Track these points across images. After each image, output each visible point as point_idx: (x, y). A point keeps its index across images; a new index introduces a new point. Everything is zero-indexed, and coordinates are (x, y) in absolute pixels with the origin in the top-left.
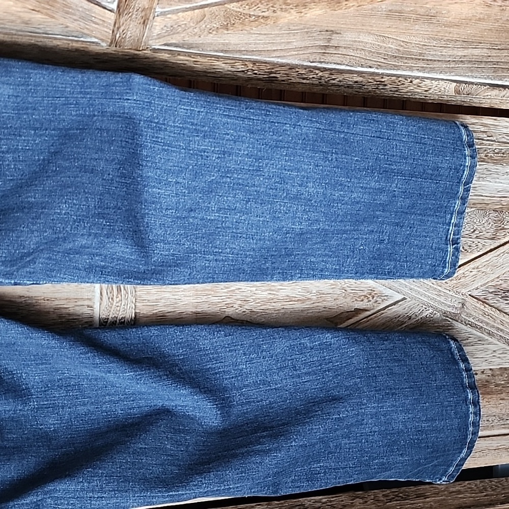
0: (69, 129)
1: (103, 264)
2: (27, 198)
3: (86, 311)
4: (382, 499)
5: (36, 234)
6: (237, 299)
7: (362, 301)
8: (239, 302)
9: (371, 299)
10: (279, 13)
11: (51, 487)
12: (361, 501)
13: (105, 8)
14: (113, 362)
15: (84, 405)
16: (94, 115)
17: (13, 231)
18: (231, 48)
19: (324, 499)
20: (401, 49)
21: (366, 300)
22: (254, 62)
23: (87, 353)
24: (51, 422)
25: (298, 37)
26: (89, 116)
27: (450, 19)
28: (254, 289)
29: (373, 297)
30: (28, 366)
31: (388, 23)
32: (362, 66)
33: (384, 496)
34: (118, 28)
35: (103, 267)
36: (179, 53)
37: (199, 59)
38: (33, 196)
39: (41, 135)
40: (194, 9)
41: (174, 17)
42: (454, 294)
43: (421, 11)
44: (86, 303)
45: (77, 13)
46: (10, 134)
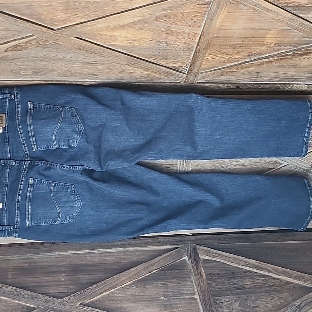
0: (173, 112)
1: (182, 153)
2: (161, 134)
3: (175, 168)
4: (279, 235)
5: (165, 145)
6: (225, 165)
7: (272, 165)
8: (226, 166)
9: (275, 164)
10: (240, 70)
11: (169, 221)
12: (271, 236)
13: (183, 73)
14: (186, 184)
15: (176, 198)
16: (180, 107)
17: (158, 144)
18: (223, 80)
19: (257, 234)
20: (284, 76)
21: (273, 165)
22: (231, 84)
23: (178, 181)
24: (166, 203)
25: (246, 75)
26: (178, 107)
27: (302, 66)
28: (231, 161)
29: (276, 164)
30: (159, 185)
31: (278, 69)
32: (270, 82)
33: (280, 235)
34: (187, 78)
35: (183, 154)
36: (206, 83)
37: (212, 84)
38: (163, 133)
39: (164, 114)
40: (212, 71)
41: (205, 74)
42: (308, 163)
43: (290, 64)
44: (176, 166)
45: (175, 76)
46: (156, 115)
